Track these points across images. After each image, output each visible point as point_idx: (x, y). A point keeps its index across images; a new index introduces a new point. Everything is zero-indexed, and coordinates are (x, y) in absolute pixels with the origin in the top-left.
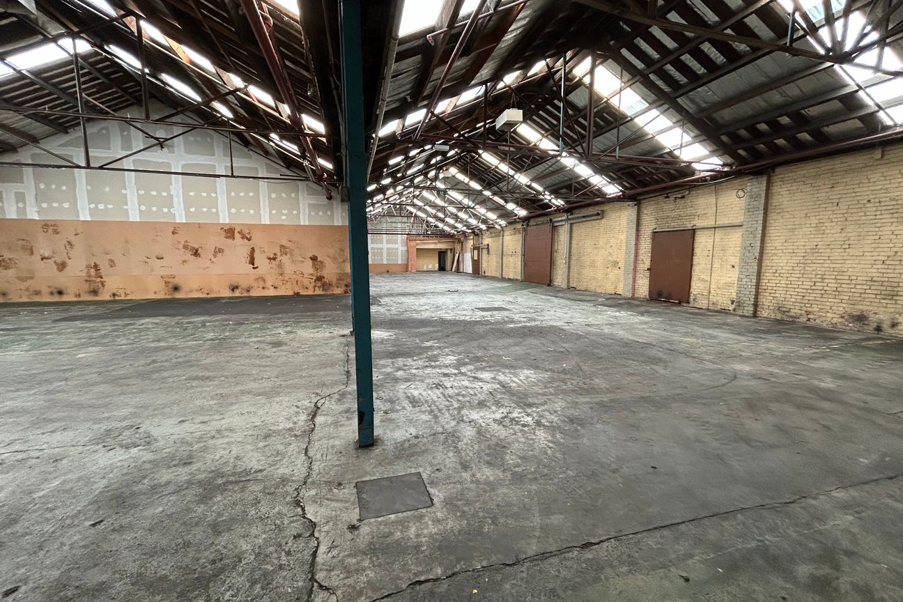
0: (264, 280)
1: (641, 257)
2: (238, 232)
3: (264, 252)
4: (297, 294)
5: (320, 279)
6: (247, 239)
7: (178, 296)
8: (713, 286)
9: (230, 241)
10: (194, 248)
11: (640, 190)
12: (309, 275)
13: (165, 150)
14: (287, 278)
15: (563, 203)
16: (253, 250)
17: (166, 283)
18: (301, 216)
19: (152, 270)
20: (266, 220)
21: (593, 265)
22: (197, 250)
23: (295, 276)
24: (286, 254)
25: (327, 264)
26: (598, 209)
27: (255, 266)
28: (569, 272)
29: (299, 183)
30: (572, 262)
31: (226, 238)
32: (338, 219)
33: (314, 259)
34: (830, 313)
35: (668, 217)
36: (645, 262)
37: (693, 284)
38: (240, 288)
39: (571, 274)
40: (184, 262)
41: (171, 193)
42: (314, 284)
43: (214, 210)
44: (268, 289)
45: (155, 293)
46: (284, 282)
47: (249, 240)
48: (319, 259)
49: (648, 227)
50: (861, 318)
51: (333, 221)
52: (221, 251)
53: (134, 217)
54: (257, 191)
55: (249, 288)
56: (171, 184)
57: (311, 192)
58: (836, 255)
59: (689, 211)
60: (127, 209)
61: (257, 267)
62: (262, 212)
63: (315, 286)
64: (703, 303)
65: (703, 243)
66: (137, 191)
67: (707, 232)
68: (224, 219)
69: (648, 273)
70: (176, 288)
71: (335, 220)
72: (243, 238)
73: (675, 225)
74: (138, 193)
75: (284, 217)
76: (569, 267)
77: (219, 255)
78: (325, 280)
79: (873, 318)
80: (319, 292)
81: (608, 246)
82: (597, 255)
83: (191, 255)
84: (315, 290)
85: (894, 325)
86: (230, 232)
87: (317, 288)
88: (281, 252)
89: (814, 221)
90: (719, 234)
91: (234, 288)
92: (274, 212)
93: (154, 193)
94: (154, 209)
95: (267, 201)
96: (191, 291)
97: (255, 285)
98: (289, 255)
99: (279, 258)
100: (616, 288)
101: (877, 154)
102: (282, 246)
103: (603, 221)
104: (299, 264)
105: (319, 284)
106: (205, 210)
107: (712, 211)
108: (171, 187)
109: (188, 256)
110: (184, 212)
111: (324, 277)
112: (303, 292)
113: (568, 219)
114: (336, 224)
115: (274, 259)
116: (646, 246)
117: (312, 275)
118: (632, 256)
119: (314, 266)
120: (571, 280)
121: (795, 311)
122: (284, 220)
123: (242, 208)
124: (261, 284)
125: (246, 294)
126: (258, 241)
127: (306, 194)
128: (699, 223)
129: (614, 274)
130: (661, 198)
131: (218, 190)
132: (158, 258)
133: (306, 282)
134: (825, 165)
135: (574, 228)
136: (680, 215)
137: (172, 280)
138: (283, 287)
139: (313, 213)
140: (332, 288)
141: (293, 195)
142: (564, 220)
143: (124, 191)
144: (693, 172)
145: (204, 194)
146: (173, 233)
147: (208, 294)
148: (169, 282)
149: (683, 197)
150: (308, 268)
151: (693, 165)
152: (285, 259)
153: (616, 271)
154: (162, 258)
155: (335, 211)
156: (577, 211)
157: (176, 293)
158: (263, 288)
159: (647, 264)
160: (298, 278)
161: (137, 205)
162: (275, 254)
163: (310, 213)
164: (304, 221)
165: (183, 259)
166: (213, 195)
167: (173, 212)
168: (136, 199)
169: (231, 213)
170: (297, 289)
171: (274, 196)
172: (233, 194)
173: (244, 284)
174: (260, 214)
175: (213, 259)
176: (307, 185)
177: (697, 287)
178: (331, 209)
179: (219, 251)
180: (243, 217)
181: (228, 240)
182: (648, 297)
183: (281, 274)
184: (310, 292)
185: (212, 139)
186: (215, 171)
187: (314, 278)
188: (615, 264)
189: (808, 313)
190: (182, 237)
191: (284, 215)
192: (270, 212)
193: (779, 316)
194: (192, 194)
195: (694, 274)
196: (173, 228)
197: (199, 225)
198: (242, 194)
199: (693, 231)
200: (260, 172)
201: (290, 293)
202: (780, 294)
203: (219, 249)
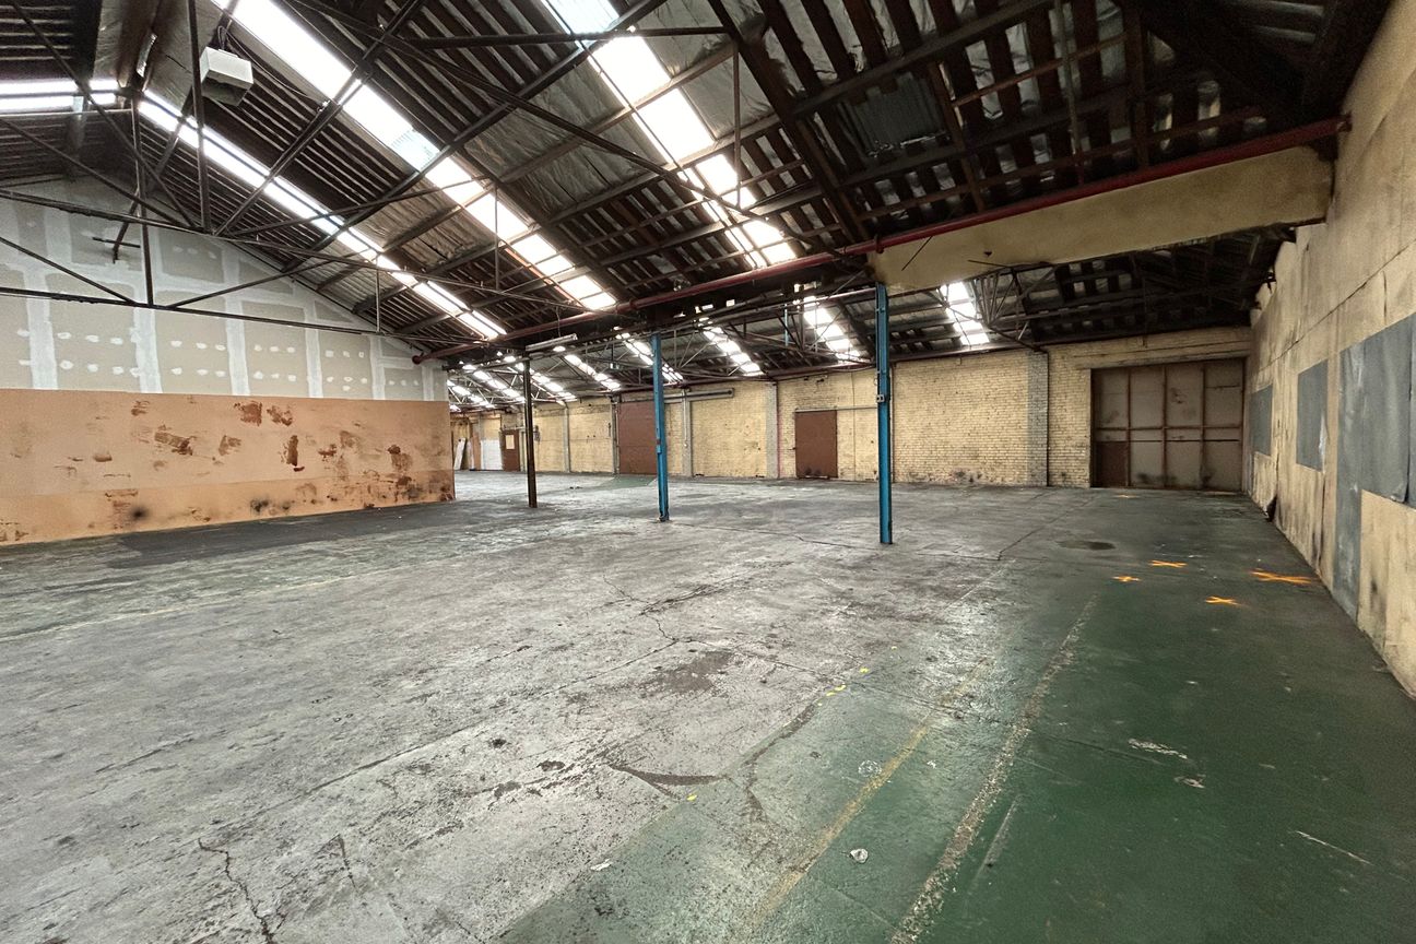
0: (314, 489)
1: (783, 437)
2: (268, 411)
3: (314, 442)
4: (370, 507)
5: (404, 481)
6: (284, 422)
7: (143, 527)
8: (858, 460)
9: (252, 426)
10: (179, 439)
11: (782, 371)
12: (388, 476)
13: (121, 263)
14: (353, 482)
15: (681, 378)
16: (295, 440)
17: (115, 505)
18: (374, 387)
19: (85, 483)
20: (316, 392)
21: (725, 447)
22: (185, 443)
23: (365, 479)
24: (350, 445)
25: (414, 459)
26: (727, 387)
27: (298, 467)
28: (692, 456)
29: (371, 337)
30: (695, 445)
31: (246, 420)
32: (428, 391)
33: (395, 451)
34: (943, 474)
35: (809, 398)
36: (790, 441)
37: (839, 458)
38: (270, 505)
39: (695, 461)
40: (158, 464)
41: (133, 340)
42: (395, 490)
43: (221, 374)
44: (321, 502)
45: (91, 526)
46: (349, 490)
47: (288, 423)
48: (402, 452)
49: (789, 409)
50: (961, 474)
51: (422, 394)
52: (234, 442)
53: (46, 379)
54: (302, 346)
55: (288, 503)
56: (132, 324)
57: (389, 351)
58: (942, 431)
59: (829, 393)
60: (28, 367)
61: (303, 468)
62: (310, 378)
63: (397, 493)
64: (850, 476)
65: (844, 421)
66: (55, 331)
67: (848, 413)
68: (242, 389)
69: (794, 453)
70: (139, 514)
71: (425, 392)
72: (276, 421)
73: (816, 406)
74: (55, 337)
75: (346, 388)
76: (692, 452)
77: (231, 450)
78: (412, 483)
79: (968, 473)
80: (403, 501)
81: (743, 427)
82: (729, 436)
83: (174, 451)
84: (396, 500)
85: (979, 477)
86: (252, 411)
87: (400, 496)
88: (342, 441)
89: (925, 406)
90: (858, 415)
91: (258, 507)
92: (330, 379)
93: (94, 339)
94: (93, 368)
95: (318, 362)
96: (172, 517)
97: (300, 496)
98: (355, 447)
99: (339, 451)
100: (757, 470)
101: (958, 361)
102: (344, 433)
103: (734, 400)
104: (372, 461)
105: (404, 490)
106: (203, 372)
107: (850, 394)
108: (131, 330)
109: (167, 453)
110: (158, 376)
111: (410, 479)
112: (379, 504)
113: (686, 396)
114: (426, 399)
115: (332, 453)
116: (788, 426)
117: (392, 475)
118: (775, 437)
119: (395, 462)
120: (695, 466)
121: (921, 475)
122: (347, 390)
123: (275, 372)
124: (309, 495)
125: (282, 515)
126: (303, 423)
127: (381, 353)
128: (839, 405)
129: (752, 456)
130: (801, 380)
131: (230, 338)
132: (100, 460)
133: (383, 487)
134: (929, 365)
135: (694, 407)
136: (821, 397)
137: (131, 499)
138: (348, 497)
139: (391, 383)
140: (423, 495)
141: (361, 355)
142: (682, 397)
143: (21, 333)
144: (836, 361)
145: (202, 346)
146: (135, 412)
147: (208, 519)
148: (122, 504)
149: (822, 380)
150: (386, 465)
151: (837, 355)
152: (350, 455)
153: (755, 452)
154: (110, 459)
155: (424, 381)
156: (697, 388)
157: (139, 523)
158: (313, 502)
159: (792, 443)
160: (371, 481)
161: (54, 362)
162: (333, 446)
163: (387, 382)
164: (379, 394)
165: (156, 459)
166: (220, 348)
167: (135, 375)
168: (51, 349)
169: (253, 379)
170: (369, 500)
171: (329, 354)
172: (258, 348)
173: (278, 497)
174: (307, 382)
175: (219, 458)
176: (383, 341)
177: (842, 462)
178: (420, 378)
179: (229, 443)
180: (276, 386)
181: (248, 424)
182: (795, 476)
183: (343, 478)
184: (390, 503)
185: (218, 252)
186: (224, 308)
187: (396, 480)
188: (754, 445)
189: (930, 474)
190: (153, 420)
191: (346, 384)
192: (324, 380)
193: (911, 480)
194: (176, 344)
195: (839, 450)
196: (135, 404)
197: (192, 399)
198: (274, 349)
199: (835, 412)
200: (306, 315)
201: (358, 506)
202: (909, 462)
203: (231, 440)
